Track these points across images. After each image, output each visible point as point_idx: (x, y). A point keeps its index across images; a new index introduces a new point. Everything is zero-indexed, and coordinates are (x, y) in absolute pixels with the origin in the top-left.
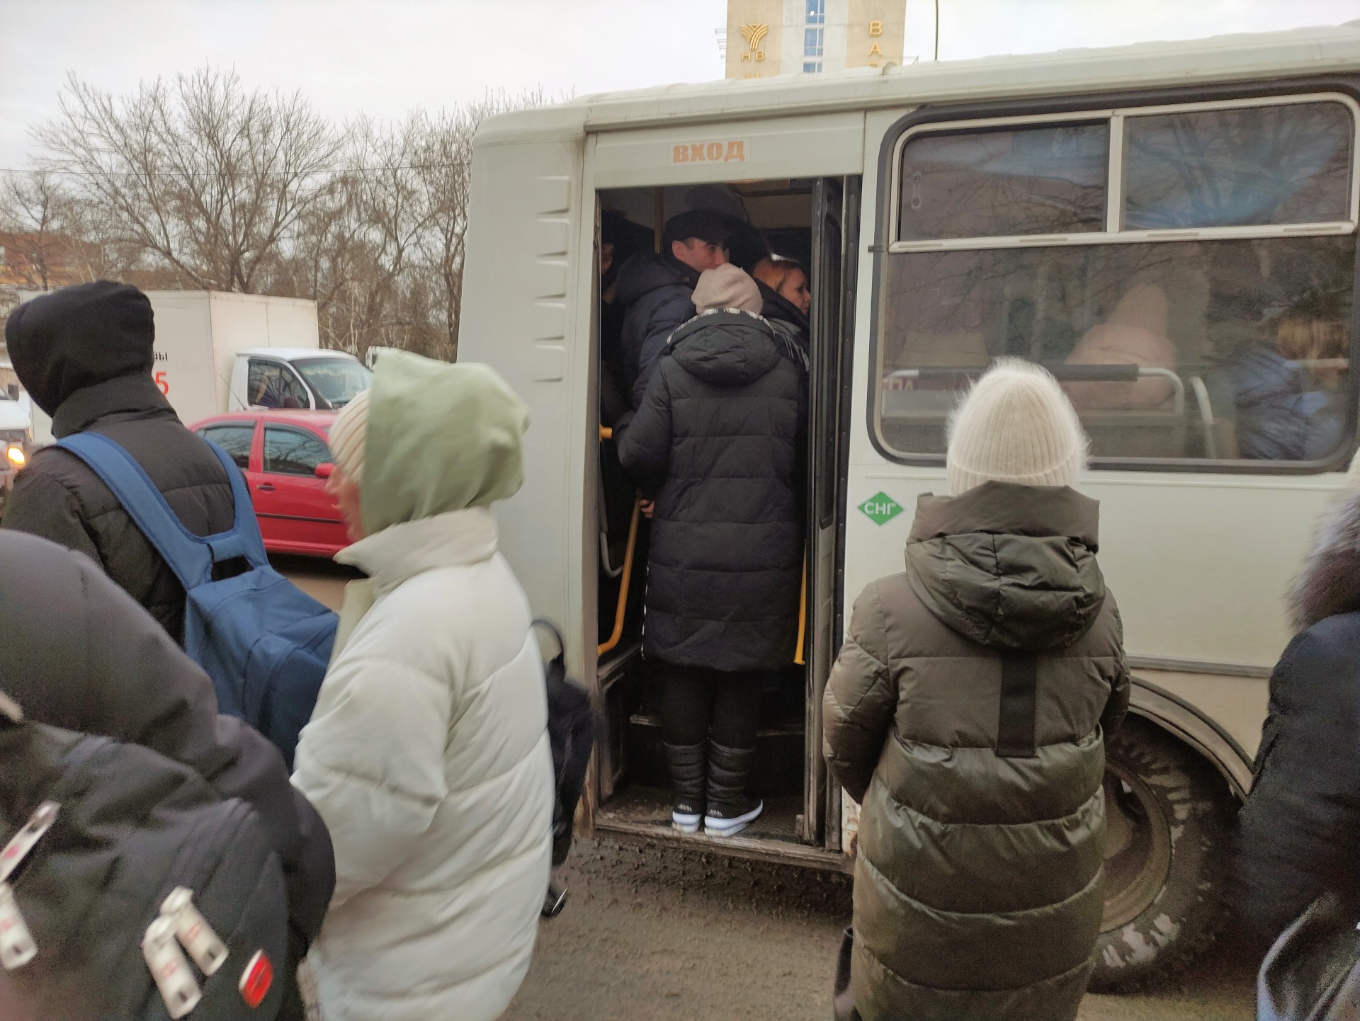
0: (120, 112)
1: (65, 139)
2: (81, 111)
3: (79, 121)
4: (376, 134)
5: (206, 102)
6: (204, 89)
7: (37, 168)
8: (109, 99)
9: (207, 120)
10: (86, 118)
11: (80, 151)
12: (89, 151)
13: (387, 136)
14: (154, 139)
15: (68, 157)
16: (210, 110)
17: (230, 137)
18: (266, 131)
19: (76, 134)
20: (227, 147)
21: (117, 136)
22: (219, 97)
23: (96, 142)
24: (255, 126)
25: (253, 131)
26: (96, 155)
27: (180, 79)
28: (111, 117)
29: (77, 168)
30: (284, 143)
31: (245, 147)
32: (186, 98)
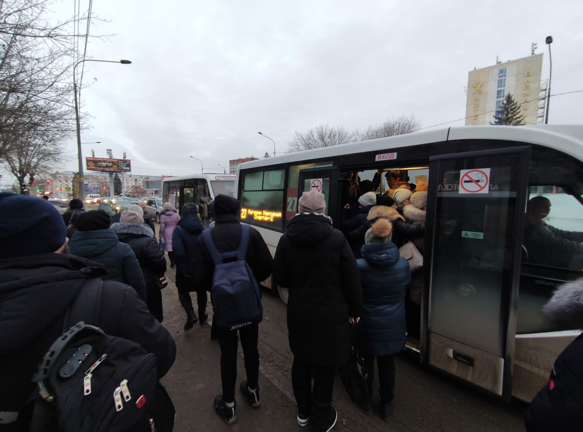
0: (304, 137)
1: (294, 144)
2: (297, 138)
3: (297, 140)
4: (360, 133)
5: (321, 132)
6: (321, 129)
7: (289, 151)
8: (302, 134)
9: (322, 136)
11: (297, 146)
12: (298, 146)
13: (362, 133)
14: (311, 142)
15: (294, 148)
16: (322, 133)
17: (326, 139)
18: (334, 136)
19: (296, 143)
20: (325, 141)
21: (303, 142)
22: (324, 130)
23: (300, 144)
24: (332, 135)
25: (332, 137)
26: (299, 147)
27: (316, 128)
28: (303, 139)
29: (296, 150)
30: (338, 138)
31: (330, 141)
32: (317, 132)
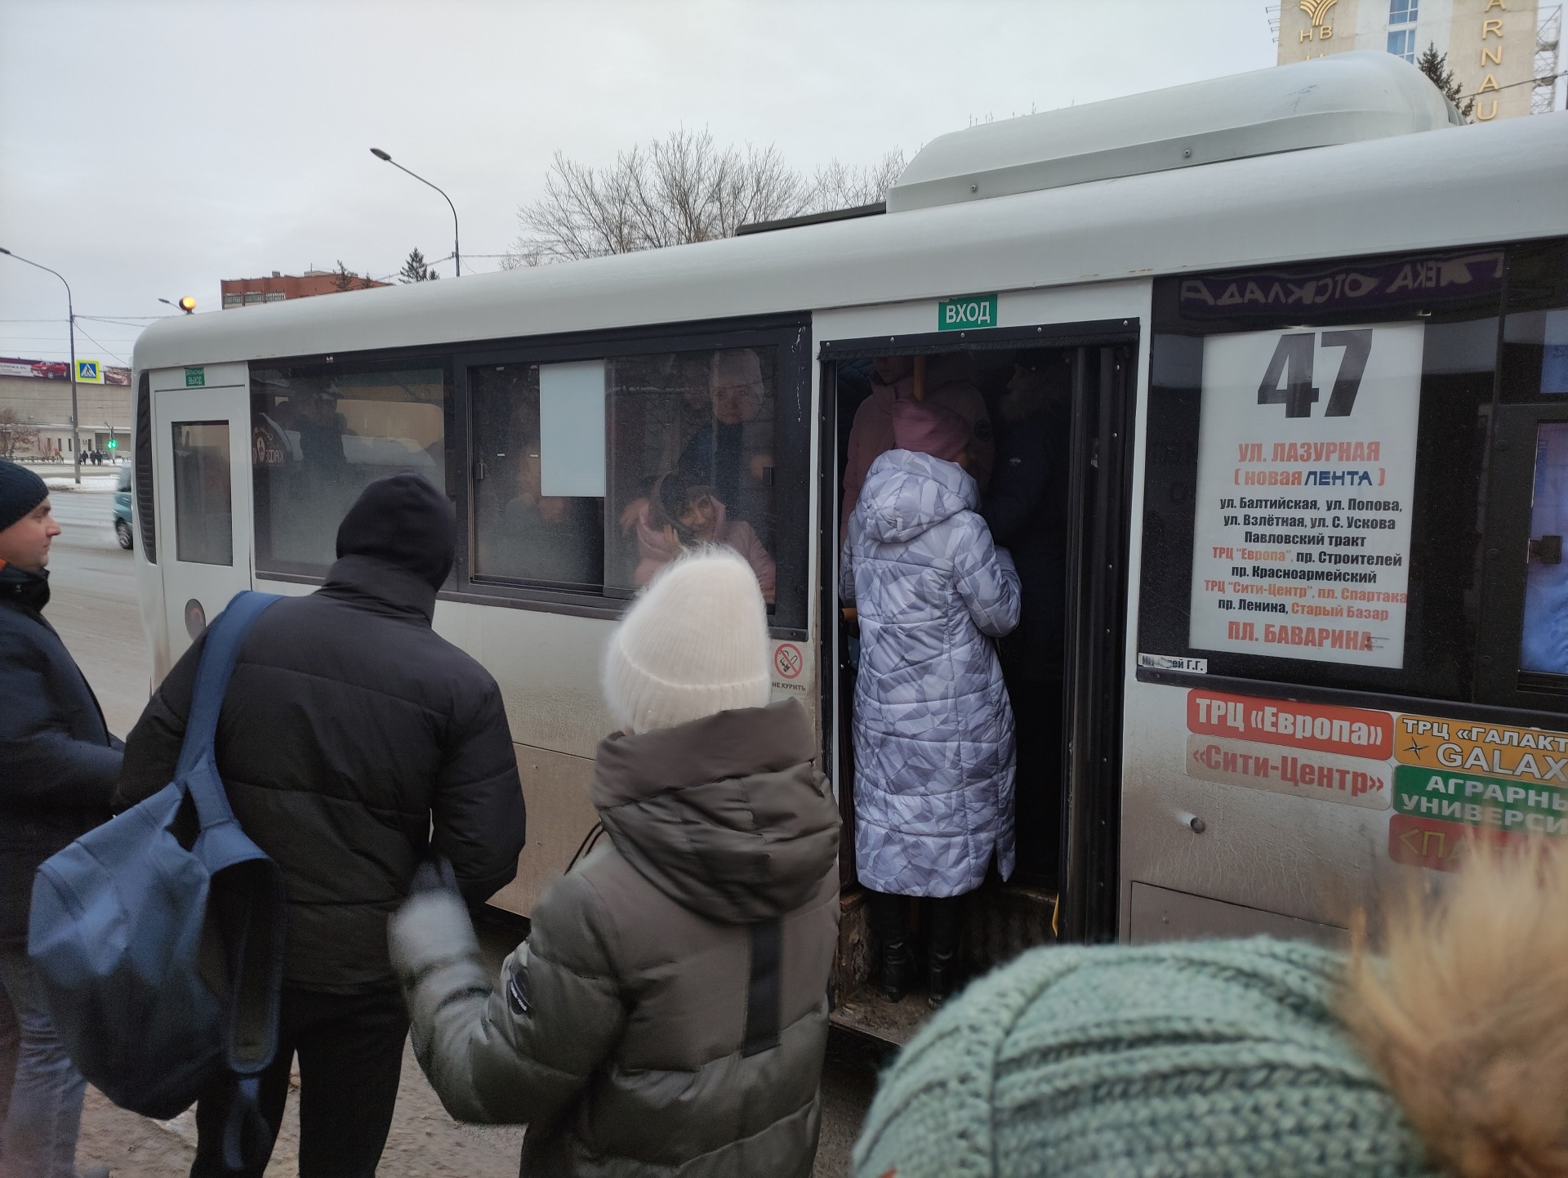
5: (679, 168)
6: (678, 155)
7: (526, 251)
8: (591, 174)
9: (678, 186)
10: (570, 196)
11: (564, 230)
12: (571, 229)
13: (860, 185)
14: (629, 211)
16: (683, 176)
17: (700, 202)
18: (736, 192)
19: (561, 214)
20: (697, 212)
21: (596, 212)
23: (578, 219)
25: (724, 194)
26: (577, 233)
28: (592, 194)
29: (560, 248)
30: (753, 204)
31: (716, 211)
32: (660, 166)
